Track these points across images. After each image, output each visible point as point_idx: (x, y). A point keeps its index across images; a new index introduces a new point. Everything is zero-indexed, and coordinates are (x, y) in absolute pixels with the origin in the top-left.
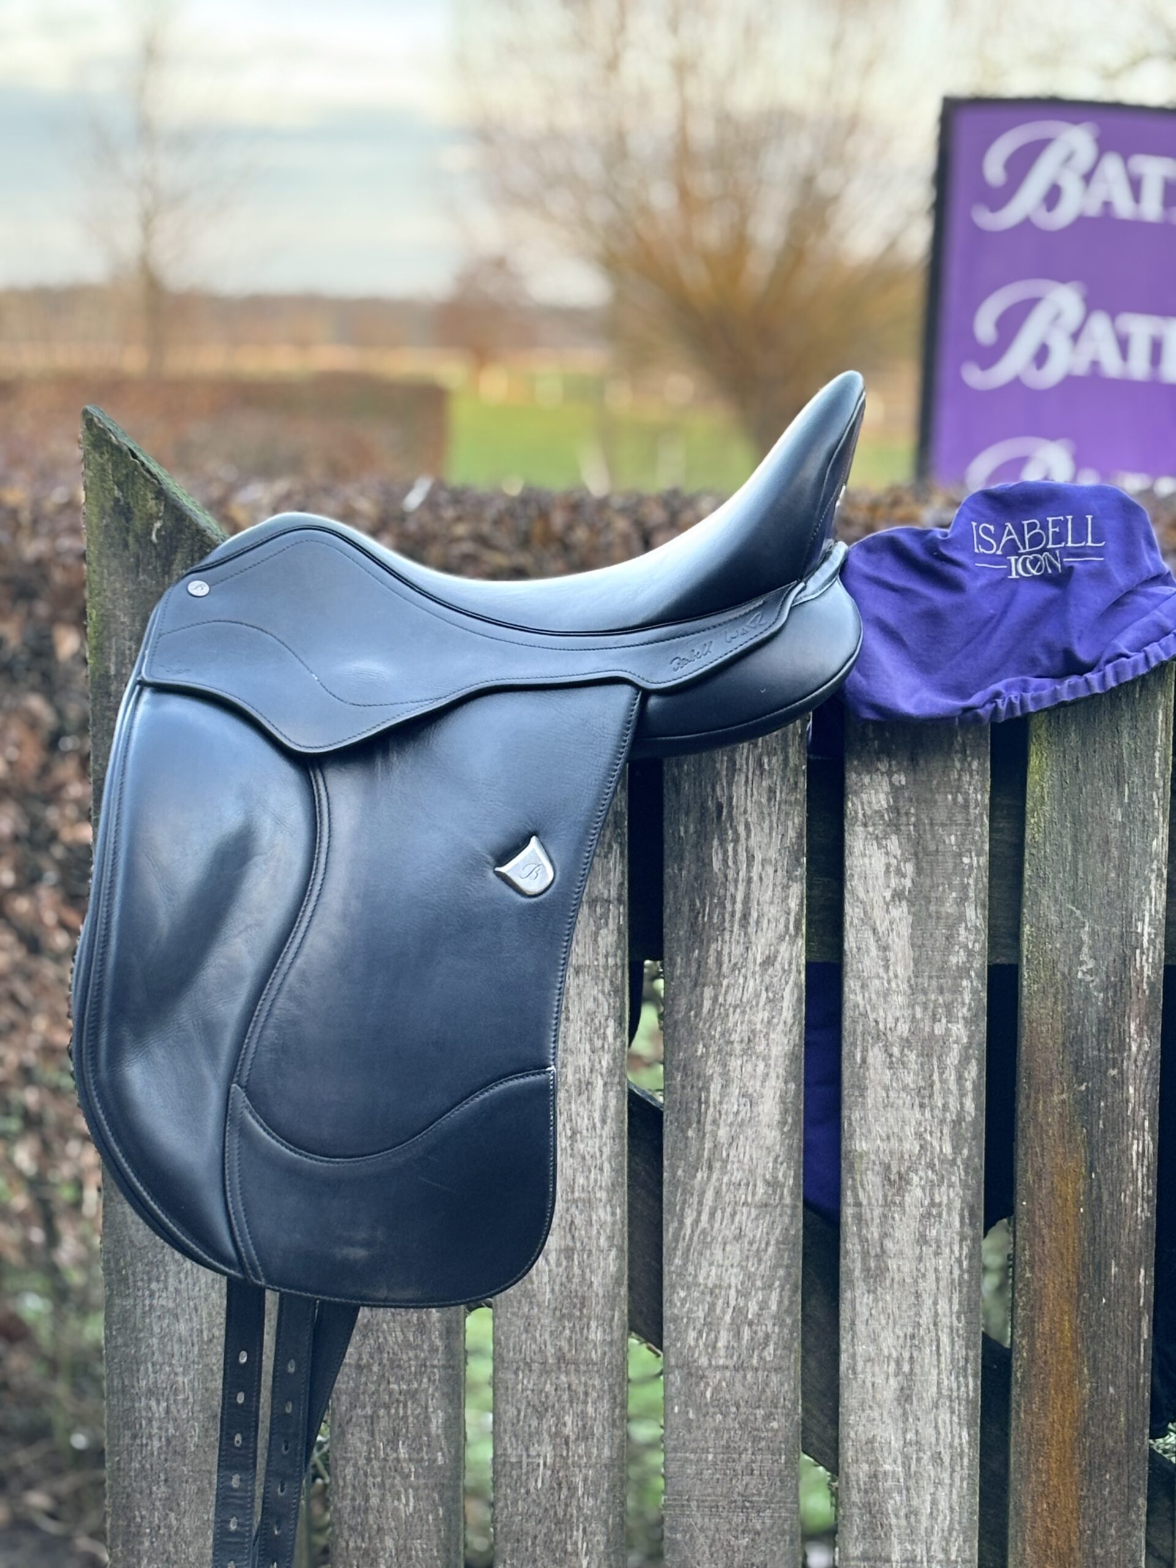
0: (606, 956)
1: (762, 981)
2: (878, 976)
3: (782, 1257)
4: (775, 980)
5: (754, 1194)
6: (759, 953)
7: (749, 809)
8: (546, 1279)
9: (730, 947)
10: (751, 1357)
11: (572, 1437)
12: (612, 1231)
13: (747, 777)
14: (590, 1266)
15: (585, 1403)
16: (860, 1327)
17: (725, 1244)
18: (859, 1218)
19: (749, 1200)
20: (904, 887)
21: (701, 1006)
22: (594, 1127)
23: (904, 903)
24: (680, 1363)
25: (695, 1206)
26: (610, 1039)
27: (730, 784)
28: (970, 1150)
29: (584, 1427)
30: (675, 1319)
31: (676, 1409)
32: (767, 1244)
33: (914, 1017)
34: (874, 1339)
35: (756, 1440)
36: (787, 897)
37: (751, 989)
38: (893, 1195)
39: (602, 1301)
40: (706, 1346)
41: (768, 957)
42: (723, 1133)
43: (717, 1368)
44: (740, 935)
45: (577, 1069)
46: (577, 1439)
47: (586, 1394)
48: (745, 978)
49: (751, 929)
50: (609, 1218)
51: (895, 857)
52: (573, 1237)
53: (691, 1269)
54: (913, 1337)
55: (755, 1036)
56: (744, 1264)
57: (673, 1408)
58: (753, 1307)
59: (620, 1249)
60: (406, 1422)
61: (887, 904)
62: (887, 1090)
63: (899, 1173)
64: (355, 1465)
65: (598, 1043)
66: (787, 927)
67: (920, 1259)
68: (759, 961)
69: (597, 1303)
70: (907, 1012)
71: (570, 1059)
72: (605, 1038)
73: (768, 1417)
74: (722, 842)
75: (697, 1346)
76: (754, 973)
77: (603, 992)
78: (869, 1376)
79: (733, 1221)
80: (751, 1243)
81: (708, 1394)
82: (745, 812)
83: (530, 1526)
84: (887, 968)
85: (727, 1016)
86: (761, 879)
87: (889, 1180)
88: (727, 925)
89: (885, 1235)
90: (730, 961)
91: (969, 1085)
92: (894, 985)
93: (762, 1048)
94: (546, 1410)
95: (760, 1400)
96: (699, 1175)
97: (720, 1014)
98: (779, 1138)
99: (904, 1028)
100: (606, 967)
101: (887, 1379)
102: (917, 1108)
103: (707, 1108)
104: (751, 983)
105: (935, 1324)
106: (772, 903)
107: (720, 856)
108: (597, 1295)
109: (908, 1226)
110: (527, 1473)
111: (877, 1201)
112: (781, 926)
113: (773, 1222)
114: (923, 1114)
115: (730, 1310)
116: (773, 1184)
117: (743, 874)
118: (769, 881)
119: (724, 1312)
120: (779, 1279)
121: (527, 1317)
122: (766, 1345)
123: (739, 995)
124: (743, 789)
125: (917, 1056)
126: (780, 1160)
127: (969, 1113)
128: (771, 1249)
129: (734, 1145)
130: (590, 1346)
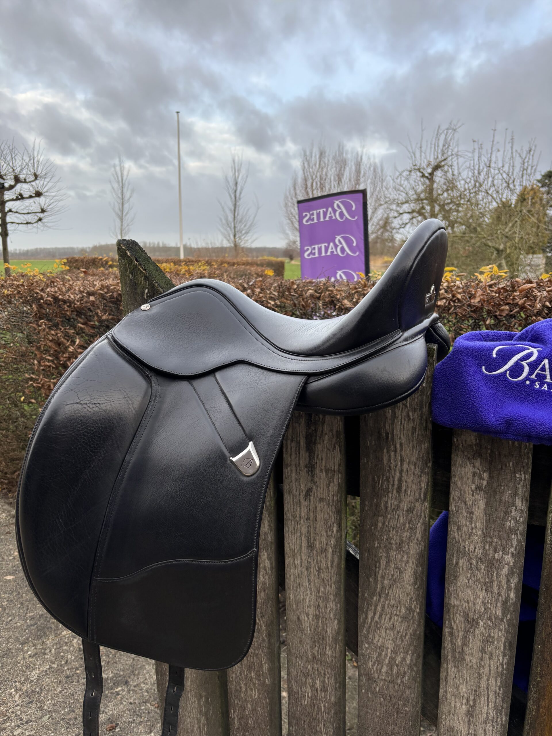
0: (333, 496)
1: (406, 519)
2: (466, 526)
3: (413, 642)
4: (413, 519)
5: (400, 612)
6: (405, 505)
7: (402, 437)
8: (307, 625)
9: (391, 500)
10: (397, 679)
11: (319, 689)
12: (336, 612)
13: (401, 422)
14: (326, 624)
15: (325, 677)
16: (450, 681)
17: (386, 630)
18: (452, 634)
19: (398, 614)
20: (483, 485)
21: (377, 525)
22: (328, 568)
23: (482, 493)
24: (365, 673)
25: (373, 610)
26: (335, 532)
27: (393, 423)
28: (511, 616)
29: (324, 686)
30: (363, 655)
31: (363, 691)
32: (406, 634)
33: (484, 548)
34: (457, 687)
35: (398, 713)
36: (420, 481)
37: (401, 521)
38: (470, 628)
39: (331, 640)
40: (377, 670)
41: (410, 508)
42: (386, 582)
43: (382, 679)
44: (396, 496)
45: (320, 542)
46: (321, 690)
47: (325, 674)
48: (399, 516)
49: (402, 494)
50: (334, 607)
51: (478, 469)
52: (319, 611)
53: (370, 636)
54: (476, 691)
55: (402, 543)
56: (395, 640)
57: (362, 690)
58: (398, 660)
59: (339, 621)
60: (254, 664)
61: (473, 492)
62: (469, 580)
63: (473, 619)
64: (236, 674)
65: (330, 533)
66: (420, 495)
67: (481, 659)
68: (405, 509)
69: (329, 640)
70: (481, 545)
71: (317, 538)
72: (333, 531)
73: (404, 705)
74: (388, 451)
75: (373, 668)
76: (403, 514)
77: (332, 511)
78: (453, 702)
79: (390, 621)
80: (398, 632)
81: (377, 689)
82: (400, 438)
83: (303, 717)
84: (471, 522)
85: (389, 531)
86: (407, 471)
87: (468, 620)
88: (390, 490)
89: (464, 644)
90: (391, 507)
91: (513, 586)
92: (474, 531)
93: (406, 549)
94: (308, 675)
95: (401, 697)
96: (375, 598)
97: (386, 530)
98: (413, 590)
99: (479, 552)
100: (333, 501)
101: (462, 705)
102: (484, 591)
103: (379, 570)
104: (401, 519)
105: (487, 688)
106: (412, 483)
107: (387, 457)
108: (329, 637)
109: (477, 643)
110: (301, 697)
111: (461, 628)
112: (417, 494)
113: (409, 626)
114: (487, 595)
115: (388, 658)
116: (409, 609)
117: (398, 467)
118: (411, 472)
119: (385, 658)
120: (411, 650)
121: (300, 638)
122: (404, 676)
123: (395, 523)
124: (399, 427)
125: (485, 567)
126: (413, 600)
127: (512, 599)
128: (407, 637)
129: (391, 589)
130: (327, 656)
